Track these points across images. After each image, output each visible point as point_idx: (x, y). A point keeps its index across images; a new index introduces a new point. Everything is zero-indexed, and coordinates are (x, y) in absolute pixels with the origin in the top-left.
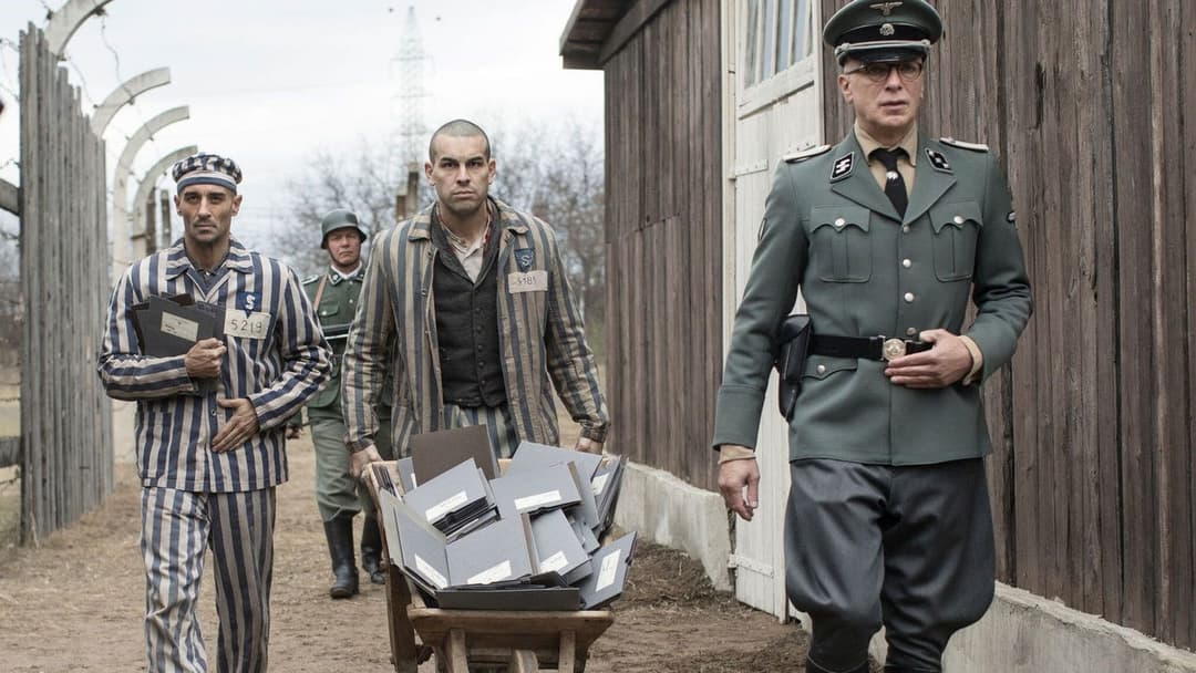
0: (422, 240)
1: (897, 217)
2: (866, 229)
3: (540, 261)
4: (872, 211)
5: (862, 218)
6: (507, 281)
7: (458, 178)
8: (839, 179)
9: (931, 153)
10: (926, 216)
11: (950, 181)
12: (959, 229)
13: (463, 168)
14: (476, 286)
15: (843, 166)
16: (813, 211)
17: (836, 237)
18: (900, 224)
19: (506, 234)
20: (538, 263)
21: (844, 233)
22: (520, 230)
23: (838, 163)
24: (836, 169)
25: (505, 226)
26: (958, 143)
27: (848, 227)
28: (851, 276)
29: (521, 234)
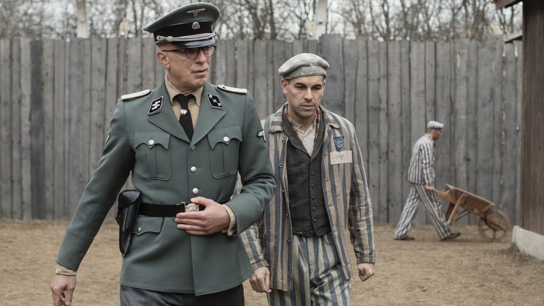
0: (279, 132)
1: (188, 140)
2: (167, 148)
3: (347, 145)
4: (171, 135)
5: (164, 139)
6: (329, 156)
7: (306, 97)
8: (153, 113)
9: (211, 96)
10: (206, 139)
11: (222, 114)
12: (226, 145)
13: (309, 90)
14: (312, 159)
15: (156, 105)
16: (136, 134)
17: (149, 152)
18: (189, 144)
19: (328, 128)
20: (346, 146)
21: (154, 148)
22: (336, 126)
23: (154, 103)
24: (152, 107)
25: (327, 123)
26: (228, 88)
27: (156, 145)
28: (159, 176)
29: (336, 129)
